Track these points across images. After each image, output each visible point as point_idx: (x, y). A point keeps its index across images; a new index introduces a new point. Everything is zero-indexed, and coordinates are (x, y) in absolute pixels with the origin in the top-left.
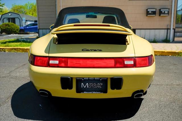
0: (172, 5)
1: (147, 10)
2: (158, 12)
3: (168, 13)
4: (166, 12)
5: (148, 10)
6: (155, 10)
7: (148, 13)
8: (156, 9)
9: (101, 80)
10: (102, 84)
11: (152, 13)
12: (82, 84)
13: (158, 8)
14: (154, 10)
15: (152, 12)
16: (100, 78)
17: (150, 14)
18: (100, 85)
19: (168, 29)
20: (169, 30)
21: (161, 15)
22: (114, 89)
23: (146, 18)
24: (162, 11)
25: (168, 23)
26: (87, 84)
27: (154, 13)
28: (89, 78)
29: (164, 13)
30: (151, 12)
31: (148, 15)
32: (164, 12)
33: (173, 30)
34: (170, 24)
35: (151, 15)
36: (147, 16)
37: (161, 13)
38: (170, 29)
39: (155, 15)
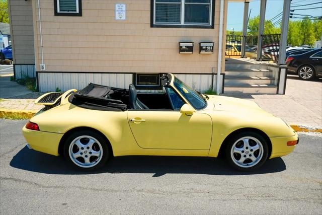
0: (219, 37)
1: (179, 44)
2: (196, 48)
3: (212, 50)
4: (209, 48)
5: (181, 44)
6: (192, 44)
7: (181, 49)
8: (193, 43)
11: (187, 49)
13: (196, 42)
14: (191, 44)
15: (187, 47)
17: (184, 51)
19: (213, 74)
20: (214, 76)
23: (179, 56)
24: (202, 47)
25: (213, 65)
29: (206, 49)
30: (185, 47)
31: (181, 53)
32: (205, 48)
33: (222, 76)
34: (216, 66)
35: (186, 53)
37: (201, 49)
38: (217, 74)
39: (191, 53)
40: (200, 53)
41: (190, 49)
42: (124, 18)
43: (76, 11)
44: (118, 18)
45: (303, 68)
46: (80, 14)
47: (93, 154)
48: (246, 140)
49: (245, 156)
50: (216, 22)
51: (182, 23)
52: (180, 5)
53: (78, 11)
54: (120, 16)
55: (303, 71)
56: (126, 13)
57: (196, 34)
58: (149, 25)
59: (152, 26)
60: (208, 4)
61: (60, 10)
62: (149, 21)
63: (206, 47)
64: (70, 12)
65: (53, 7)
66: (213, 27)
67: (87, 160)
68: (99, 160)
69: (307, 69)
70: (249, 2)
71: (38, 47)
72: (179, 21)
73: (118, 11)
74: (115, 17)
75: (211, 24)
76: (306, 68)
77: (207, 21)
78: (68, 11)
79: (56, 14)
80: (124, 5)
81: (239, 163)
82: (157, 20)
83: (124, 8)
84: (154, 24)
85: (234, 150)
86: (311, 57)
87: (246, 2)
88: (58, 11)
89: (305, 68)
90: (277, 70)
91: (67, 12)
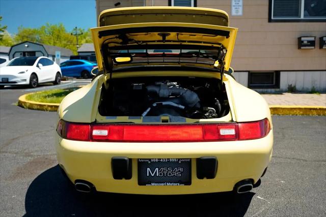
1: (299, 39)
5: (302, 38)
6: (314, 38)
7: (300, 44)
8: (315, 37)
9: (180, 162)
10: (181, 170)
11: (309, 44)
12: (148, 169)
13: (318, 36)
14: (312, 39)
15: (309, 41)
16: (179, 159)
17: (305, 45)
18: (177, 172)
21: (323, 47)
22: (203, 178)
23: (298, 52)
26: (157, 169)
27: (312, 43)
28: (160, 159)
30: (306, 42)
31: (302, 48)
35: (307, 48)
36: (299, 48)
37: (323, 43)
39: (313, 47)
40: (321, 47)
42: (240, 13)
44: (234, 13)
51: (302, 17)
54: (237, 12)
56: (243, 9)
57: (317, 29)
58: (267, 20)
59: (270, 20)
62: (267, 16)
72: (298, 14)
73: (234, 6)
82: (275, 15)
83: (241, 3)
84: (272, 18)
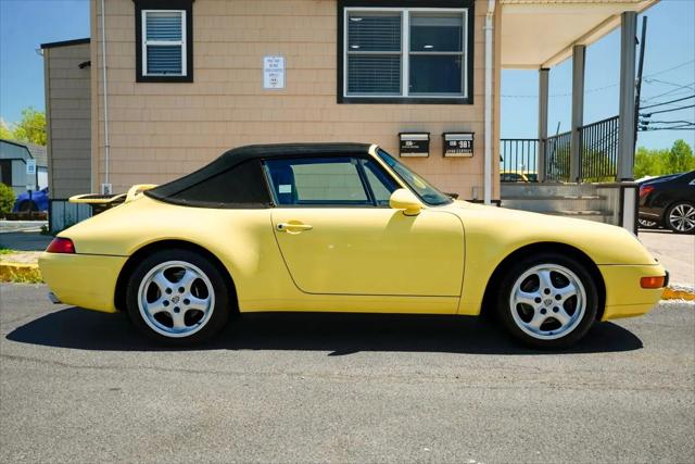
0: (484, 122)
1: (399, 136)
2: (436, 144)
3: (471, 148)
4: (464, 145)
5: (402, 136)
6: (426, 136)
7: (402, 148)
8: (429, 134)
11: (417, 147)
13: (436, 132)
14: (424, 137)
15: (416, 142)
17: (410, 150)
19: (474, 201)
21: (447, 155)
24: (449, 142)
25: (474, 181)
29: (457, 147)
30: (411, 144)
31: (402, 155)
32: (455, 144)
33: (494, 204)
34: (480, 185)
35: (413, 154)
37: (446, 146)
38: (482, 202)
39: (426, 155)
40: (444, 156)
41: (423, 147)
42: (280, 84)
43: (180, 72)
44: (267, 84)
45: (677, 208)
46: (189, 79)
47: (192, 306)
48: (544, 272)
49: (543, 311)
50: (477, 91)
51: (405, 93)
52: (399, 57)
53: (184, 73)
54: (274, 81)
55: (676, 213)
56: (286, 76)
57: (435, 117)
58: (335, 98)
59: (340, 100)
60: (459, 53)
61: (148, 72)
62: (335, 92)
63: (458, 142)
64: (168, 75)
65: (133, 65)
66: (470, 101)
67: (179, 320)
68: (205, 320)
69: (686, 209)
70: (548, 69)
71: (99, 148)
72: (398, 89)
73: (267, 70)
74: (262, 82)
75: (466, 95)
76: (682, 207)
77: (458, 90)
78: (165, 72)
79: (140, 79)
80: (282, 59)
81: (530, 329)
82: (351, 89)
83: (281, 65)
84: (345, 95)
85: (518, 297)
86: (692, 183)
87: (542, 69)
88: (145, 73)
89: (680, 208)
90: (616, 192)
91: (162, 75)
